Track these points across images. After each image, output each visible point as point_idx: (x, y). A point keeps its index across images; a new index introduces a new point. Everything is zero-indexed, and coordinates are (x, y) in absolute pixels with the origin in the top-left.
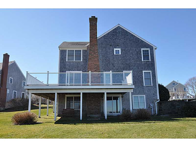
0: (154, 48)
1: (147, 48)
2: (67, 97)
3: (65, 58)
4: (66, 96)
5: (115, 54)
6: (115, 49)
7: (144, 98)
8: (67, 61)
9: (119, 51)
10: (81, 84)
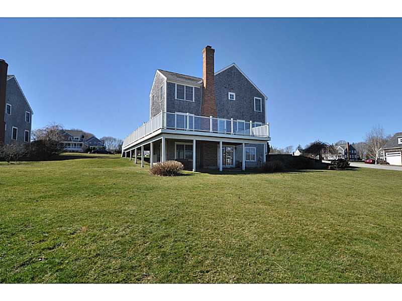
0: (265, 98)
1: (259, 97)
2: (177, 145)
3: (174, 94)
4: (176, 143)
5: (229, 98)
6: (229, 93)
7: (254, 150)
8: (176, 98)
9: (233, 95)
10: (194, 129)
